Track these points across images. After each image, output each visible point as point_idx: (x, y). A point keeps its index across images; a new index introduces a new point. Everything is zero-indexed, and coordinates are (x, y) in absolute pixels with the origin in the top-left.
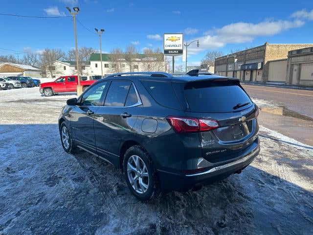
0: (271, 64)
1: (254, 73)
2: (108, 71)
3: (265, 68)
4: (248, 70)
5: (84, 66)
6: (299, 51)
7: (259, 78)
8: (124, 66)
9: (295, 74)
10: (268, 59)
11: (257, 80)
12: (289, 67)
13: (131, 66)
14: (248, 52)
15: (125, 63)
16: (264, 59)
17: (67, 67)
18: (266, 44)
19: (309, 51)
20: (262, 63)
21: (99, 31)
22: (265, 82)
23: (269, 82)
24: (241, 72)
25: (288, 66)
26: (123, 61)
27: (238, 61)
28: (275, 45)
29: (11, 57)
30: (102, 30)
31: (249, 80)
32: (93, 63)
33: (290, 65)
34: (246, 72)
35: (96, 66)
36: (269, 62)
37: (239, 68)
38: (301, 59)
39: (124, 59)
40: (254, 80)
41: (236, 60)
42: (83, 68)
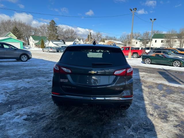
2: (163, 45)
5: (148, 42)
8: (175, 41)
13: (181, 42)
15: (176, 40)
17: (138, 42)
21: (153, 20)
26: (175, 38)
29: (114, 37)
30: (155, 19)
32: (154, 40)
35: (156, 41)
39: (177, 37)
42: (147, 43)
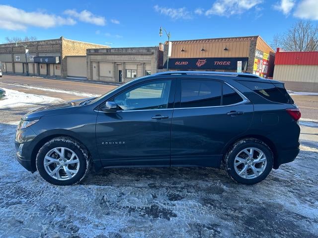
0: (68, 59)
1: (51, 67)
3: (63, 62)
4: (44, 63)
6: (96, 50)
7: (58, 72)
9: (95, 70)
10: (65, 53)
11: (55, 74)
12: (89, 63)
14: (41, 43)
16: (61, 53)
18: (61, 38)
19: (105, 51)
20: (60, 58)
22: (66, 77)
23: (68, 76)
24: (34, 65)
25: (87, 63)
27: (29, 52)
28: (71, 41)
31: (46, 74)
33: (89, 62)
34: (40, 65)
36: (66, 57)
37: (32, 60)
38: (99, 58)
40: (52, 74)
41: (27, 51)
